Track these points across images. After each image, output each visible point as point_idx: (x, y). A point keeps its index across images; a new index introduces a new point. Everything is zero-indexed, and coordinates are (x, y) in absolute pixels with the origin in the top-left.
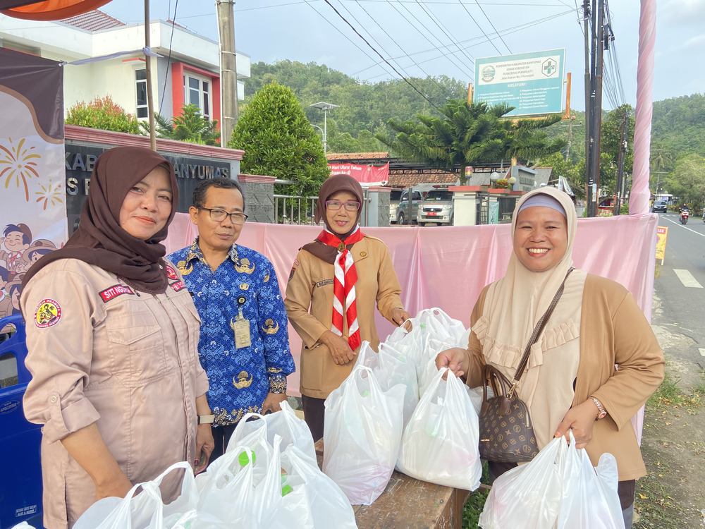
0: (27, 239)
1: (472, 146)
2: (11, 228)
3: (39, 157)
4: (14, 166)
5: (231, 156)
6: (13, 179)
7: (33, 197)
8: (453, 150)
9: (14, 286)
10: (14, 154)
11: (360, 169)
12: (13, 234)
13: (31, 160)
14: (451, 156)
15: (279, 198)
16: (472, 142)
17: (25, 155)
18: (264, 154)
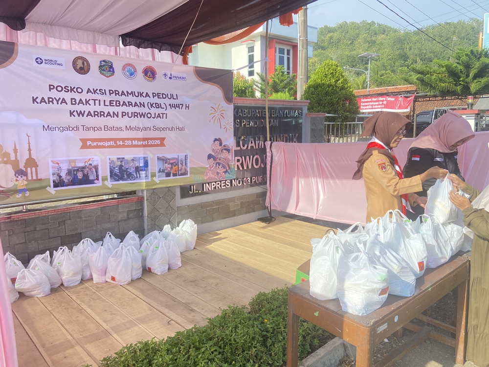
0: (221, 144)
1: (475, 81)
2: (216, 140)
3: (224, 110)
4: (216, 115)
5: (303, 104)
6: (216, 120)
7: (223, 127)
8: (460, 84)
9: (217, 163)
10: (216, 110)
11: (393, 99)
12: (216, 142)
13: (222, 112)
14: (459, 88)
15: (328, 124)
16: (475, 77)
17: (221, 110)
18: (321, 100)
